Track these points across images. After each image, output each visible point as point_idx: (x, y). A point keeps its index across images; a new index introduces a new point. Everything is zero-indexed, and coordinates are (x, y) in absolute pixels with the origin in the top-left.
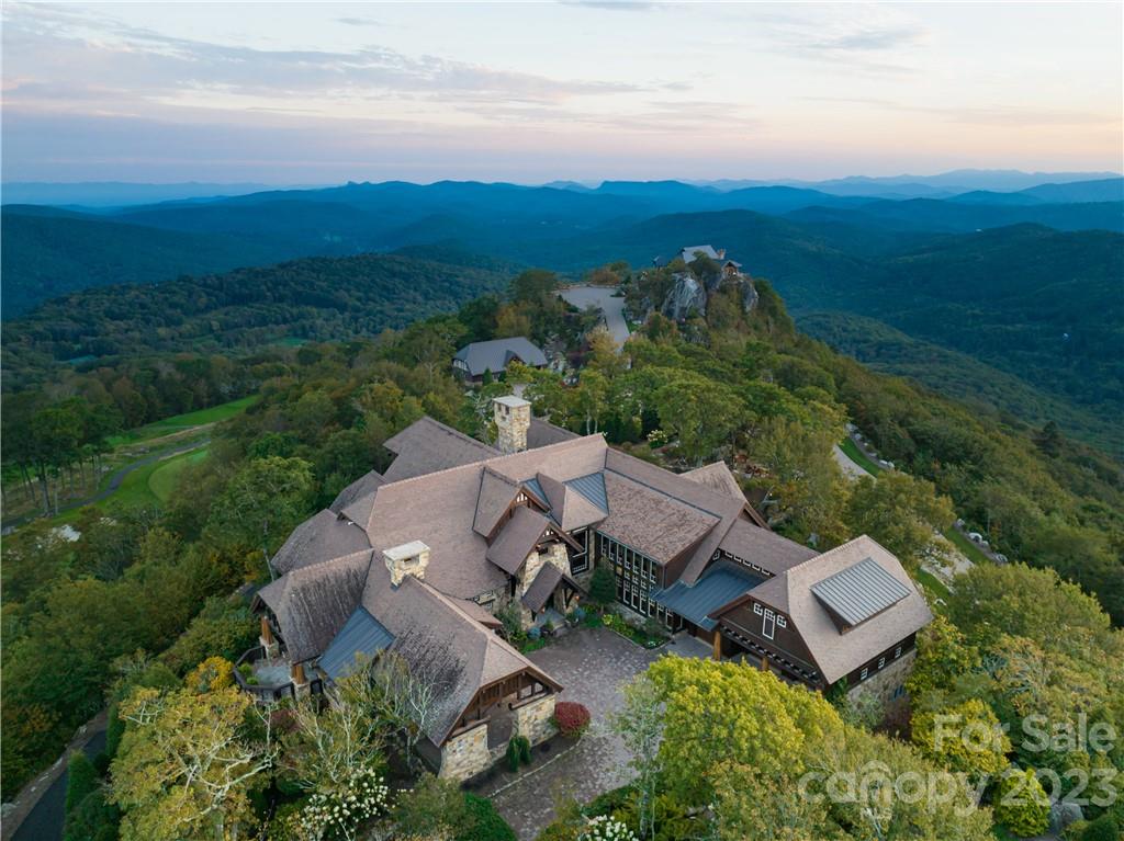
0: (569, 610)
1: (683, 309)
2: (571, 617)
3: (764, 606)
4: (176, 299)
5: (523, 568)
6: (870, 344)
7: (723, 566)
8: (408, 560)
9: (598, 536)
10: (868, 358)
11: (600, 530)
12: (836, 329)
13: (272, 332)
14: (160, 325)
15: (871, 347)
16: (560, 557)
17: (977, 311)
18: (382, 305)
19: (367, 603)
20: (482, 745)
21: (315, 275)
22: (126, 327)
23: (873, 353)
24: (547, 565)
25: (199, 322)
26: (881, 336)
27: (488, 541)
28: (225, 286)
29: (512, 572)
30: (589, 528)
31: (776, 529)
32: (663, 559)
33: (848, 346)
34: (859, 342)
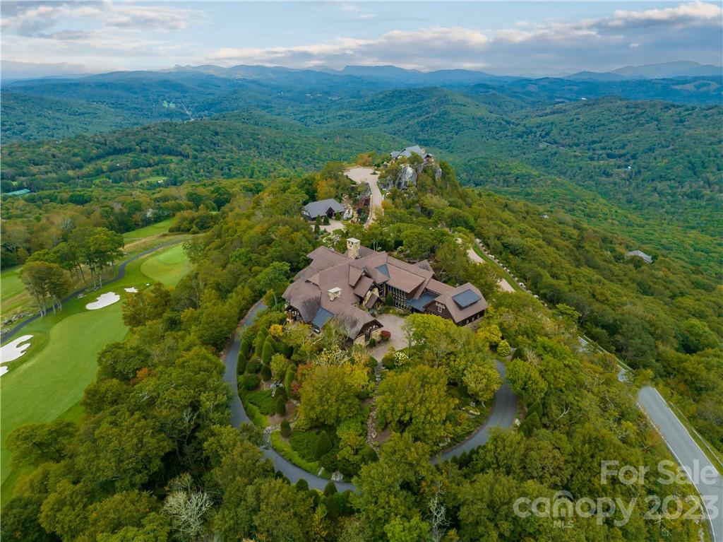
0: (379, 309)
1: (406, 182)
2: (380, 311)
3: (439, 303)
4: (76, 151)
5: (366, 295)
6: (511, 175)
7: (427, 292)
8: (335, 293)
9: (387, 285)
10: (510, 184)
11: (387, 283)
12: (491, 166)
13: (143, 172)
14: (68, 169)
15: (512, 177)
16: (376, 292)
17: (577, 153)
18: (211, 154)
19: (323, 306)
20: (363, 340)
21: (166, 134)
22: (45, 170)
23: (513, 182)
24: (373, 294)
25: (94, 166)
26: (518, 170)
27: (354, 287)
28: (108, 142)
29: (363, 296)
30: (384, 283)
31: (445, 282)
32: (409, 291)
33: (498, 177)
34: (505, 175)
